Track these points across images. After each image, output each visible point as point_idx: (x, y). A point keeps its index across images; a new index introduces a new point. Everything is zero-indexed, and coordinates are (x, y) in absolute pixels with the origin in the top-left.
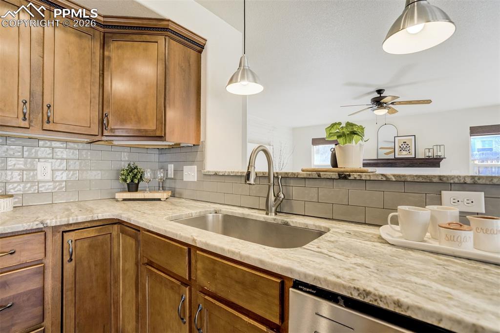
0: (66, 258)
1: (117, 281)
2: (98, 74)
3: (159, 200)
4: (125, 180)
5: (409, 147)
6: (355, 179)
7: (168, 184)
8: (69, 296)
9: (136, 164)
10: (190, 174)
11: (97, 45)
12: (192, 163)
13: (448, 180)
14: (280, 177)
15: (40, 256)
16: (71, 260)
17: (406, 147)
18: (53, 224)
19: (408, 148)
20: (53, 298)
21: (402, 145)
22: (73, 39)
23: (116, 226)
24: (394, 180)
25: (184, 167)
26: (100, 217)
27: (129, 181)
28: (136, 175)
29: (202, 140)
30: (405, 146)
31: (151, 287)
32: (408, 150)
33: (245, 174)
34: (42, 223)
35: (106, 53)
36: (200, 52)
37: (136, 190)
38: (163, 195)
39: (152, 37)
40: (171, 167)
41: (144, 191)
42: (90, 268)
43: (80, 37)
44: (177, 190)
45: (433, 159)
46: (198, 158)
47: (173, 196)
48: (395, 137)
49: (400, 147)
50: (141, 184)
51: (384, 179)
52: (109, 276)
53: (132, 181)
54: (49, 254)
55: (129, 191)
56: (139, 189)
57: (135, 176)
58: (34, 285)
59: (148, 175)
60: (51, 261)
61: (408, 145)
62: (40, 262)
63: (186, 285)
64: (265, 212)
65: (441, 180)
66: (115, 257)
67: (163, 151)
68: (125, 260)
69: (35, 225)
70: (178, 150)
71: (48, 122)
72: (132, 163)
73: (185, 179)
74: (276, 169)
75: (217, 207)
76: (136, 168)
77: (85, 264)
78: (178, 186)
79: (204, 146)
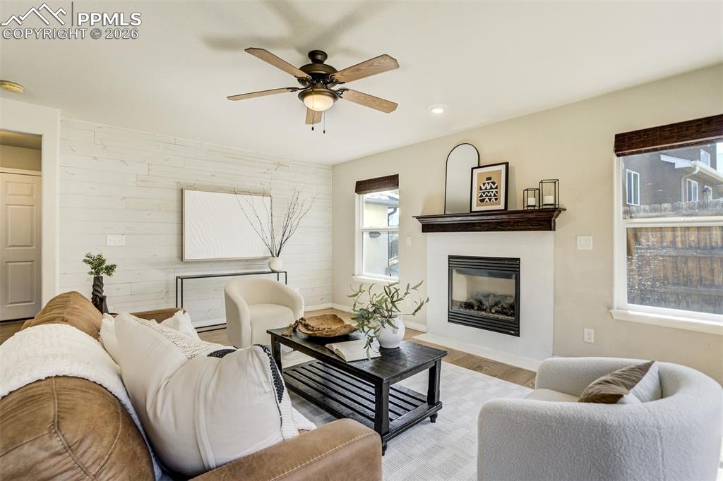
5: (496, 188)
17: (491, 188)
19: (494, 191)
21: (484, 184)
30: (488, 187)
32: (495, 195)
45: (540, 211)
48: (472, 169)
49: (481, 189)
61: (494, 183)
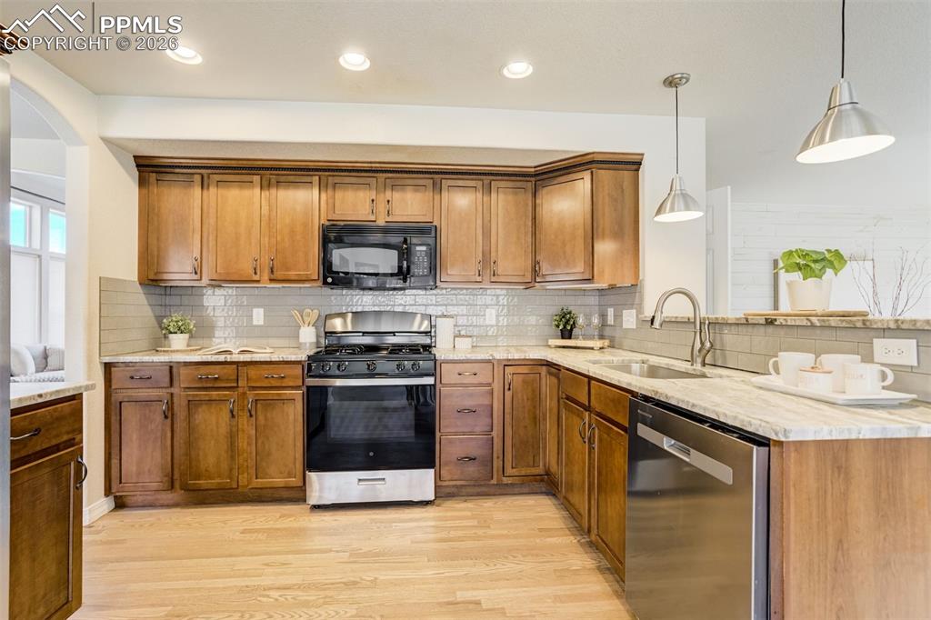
0: (507, 387)
1: (545, 419)
2: (530, 224)
3: (592, 349)
4: (558, 326)
6: (781, 325)
7: (608, 332)
8: (508, 417)
9: (570, 309)
10: (629, 319)
11: (530, 196)
12: (631, 306)
13: (871, 325)
14: (707, 322)
15: (490, 381)
16: (509, 389)
18: (498, 358)
20: (498, 417)
22: (510, 198)
23: (544, 368)
24: (818, 325)
25: (624, 311)
26: (532, 357)
27: (561, 327)
28: (569, 320)
29: (641, 278)
31: (567, 419)
33: (650, 319)
34: (492, 355)
35: (537, 201)
36: (638, 170)
37: (570, 338)
38: (597, 344)
39: (577, 174)
40: (611, 312)
41: (577, 338)
42: (523, 400)
43: (516, 194)
44: (617, 339)
46: (637, 301)
47: (612, 346)
50: (575, 331)
51: (809, 324)
52: (538, 412)
53: (565, 327)
54: (496, 381)
55: (563, 338)
56: (573, 337)
57: (567, 322)
58: (486, 401)
59: (581, 321)
60: (497, 387)
62: (489, 385)
63: (586, 410)
64: (690, 363)
65: (864, 324)
66: (543, 396)
67: (603, 293)
68: (551, 399)
69: (487, 357)
70: (614, 291)
71: (494, 275)
72: (565, 308)
73: (624, 326)
74: (703, 313)
75: (645, 357)
76: (570, 313)
77: (520, 395)
78: (618, 334)
79: (642, 287)
